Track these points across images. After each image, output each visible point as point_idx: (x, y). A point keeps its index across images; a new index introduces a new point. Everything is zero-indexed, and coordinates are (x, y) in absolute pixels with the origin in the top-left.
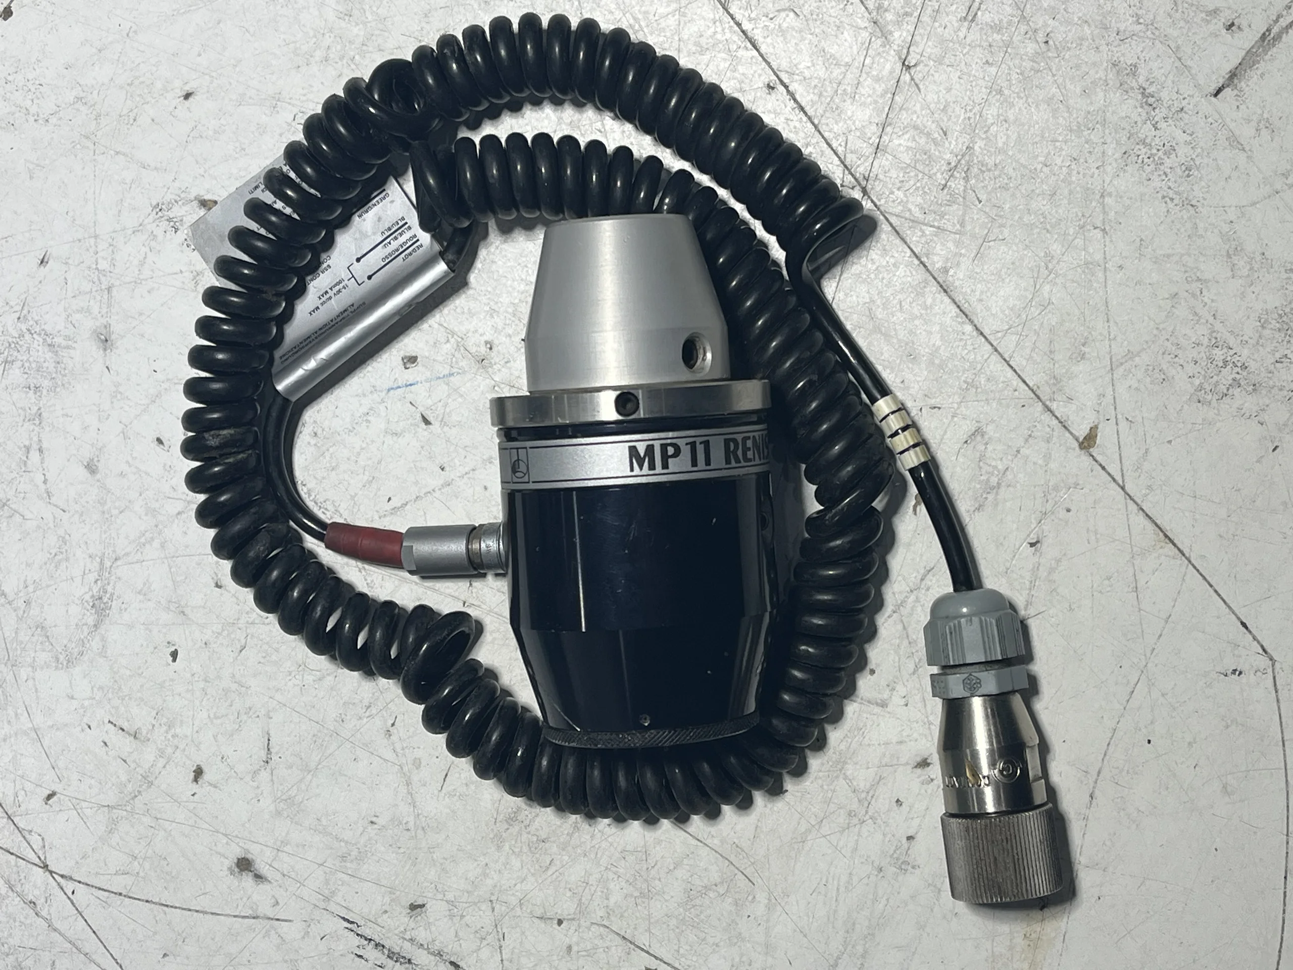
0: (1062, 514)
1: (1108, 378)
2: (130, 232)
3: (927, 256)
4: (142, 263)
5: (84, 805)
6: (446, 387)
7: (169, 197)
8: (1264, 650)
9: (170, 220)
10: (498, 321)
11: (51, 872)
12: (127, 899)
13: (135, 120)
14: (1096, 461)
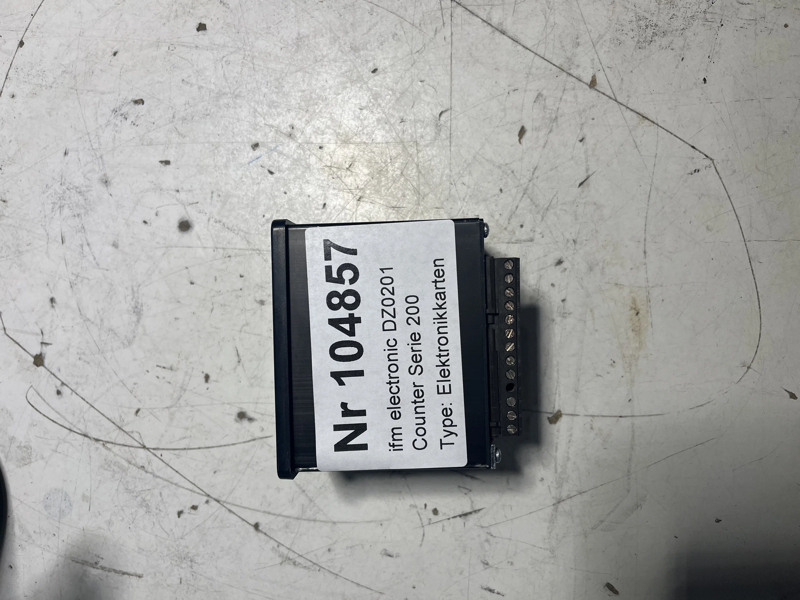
0: (591, 122)
1: (593, 51)
2: (104, 126)
3: (490, 20)
4: (114, 139)
5: (155, 410)
6: (276, 153)
7: (119, 104)
8: (706, 156)
9: (122, 115)
10: (293, 114)
11: (148, 449)
12: (189, 451)
13: (93, 73)
14: (599, 92)
